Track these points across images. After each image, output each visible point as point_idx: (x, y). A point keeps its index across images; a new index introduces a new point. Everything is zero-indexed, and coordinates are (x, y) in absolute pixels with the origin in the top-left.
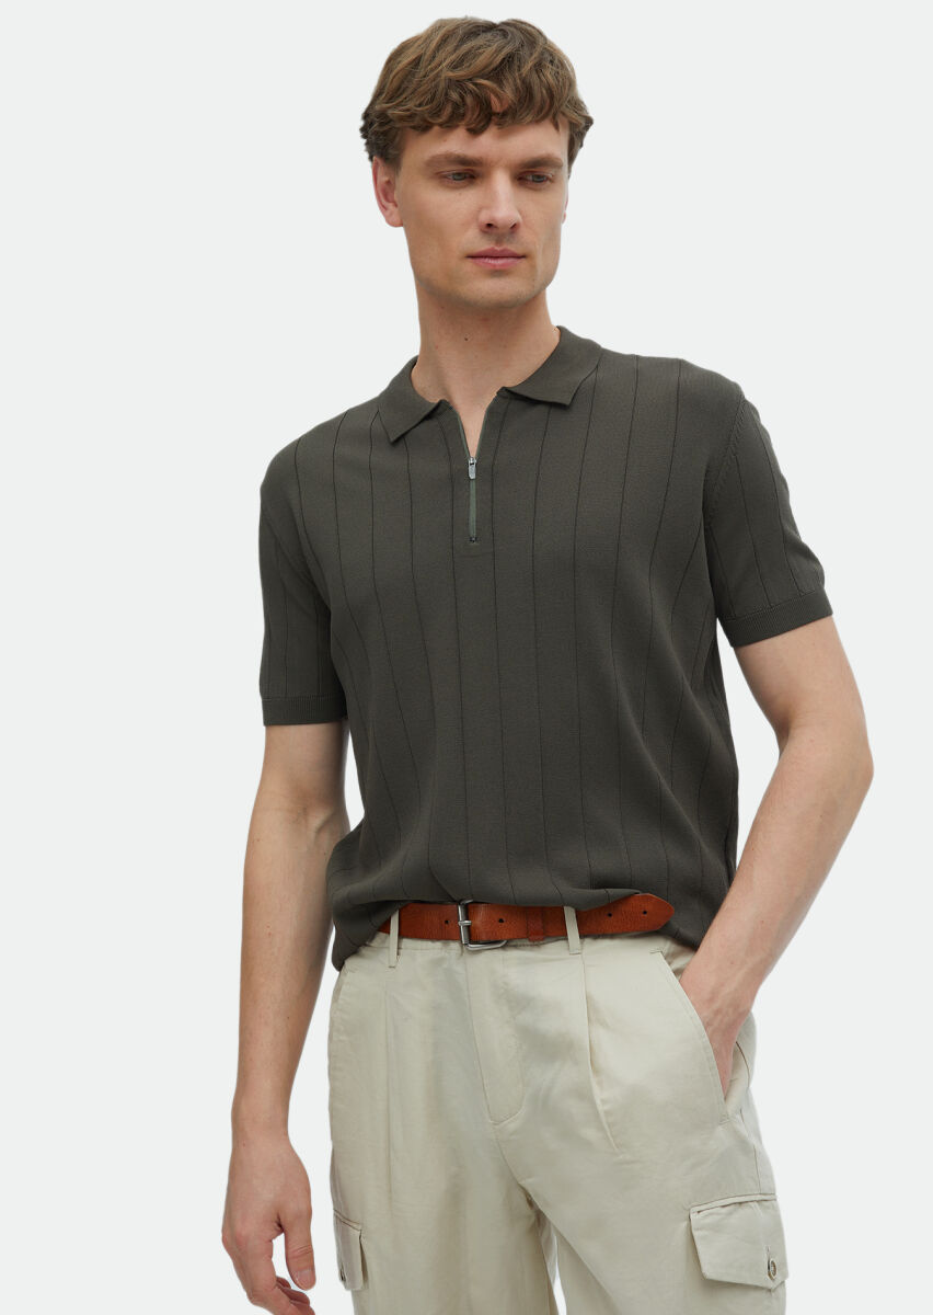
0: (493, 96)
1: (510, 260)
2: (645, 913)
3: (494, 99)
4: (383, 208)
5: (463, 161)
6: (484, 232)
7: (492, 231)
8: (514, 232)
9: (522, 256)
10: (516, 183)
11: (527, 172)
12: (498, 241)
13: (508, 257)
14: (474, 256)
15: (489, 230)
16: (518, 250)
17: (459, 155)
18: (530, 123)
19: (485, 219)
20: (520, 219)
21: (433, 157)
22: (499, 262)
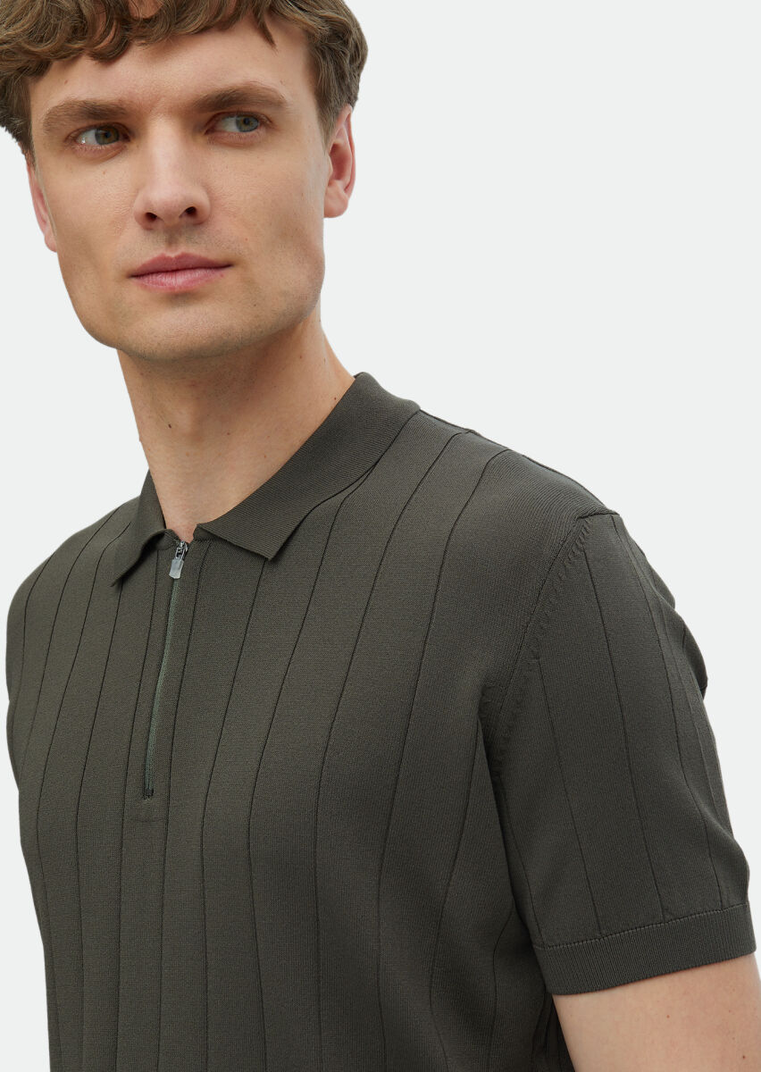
6: (147, 230)
7: (158, 225)
8: (201, 223)
9: (227, 265)
10: (201, 139)
11: (214, 117)
12: (171, 242)
13: (194, 268)
14: (140, 274)
15: (153, 225)
16: (214, 255)
17: (85, 102)
18: (203, 30)
19: (139, 207)
20: (199, 197)
21: (50, 113)
22: (179, 280)
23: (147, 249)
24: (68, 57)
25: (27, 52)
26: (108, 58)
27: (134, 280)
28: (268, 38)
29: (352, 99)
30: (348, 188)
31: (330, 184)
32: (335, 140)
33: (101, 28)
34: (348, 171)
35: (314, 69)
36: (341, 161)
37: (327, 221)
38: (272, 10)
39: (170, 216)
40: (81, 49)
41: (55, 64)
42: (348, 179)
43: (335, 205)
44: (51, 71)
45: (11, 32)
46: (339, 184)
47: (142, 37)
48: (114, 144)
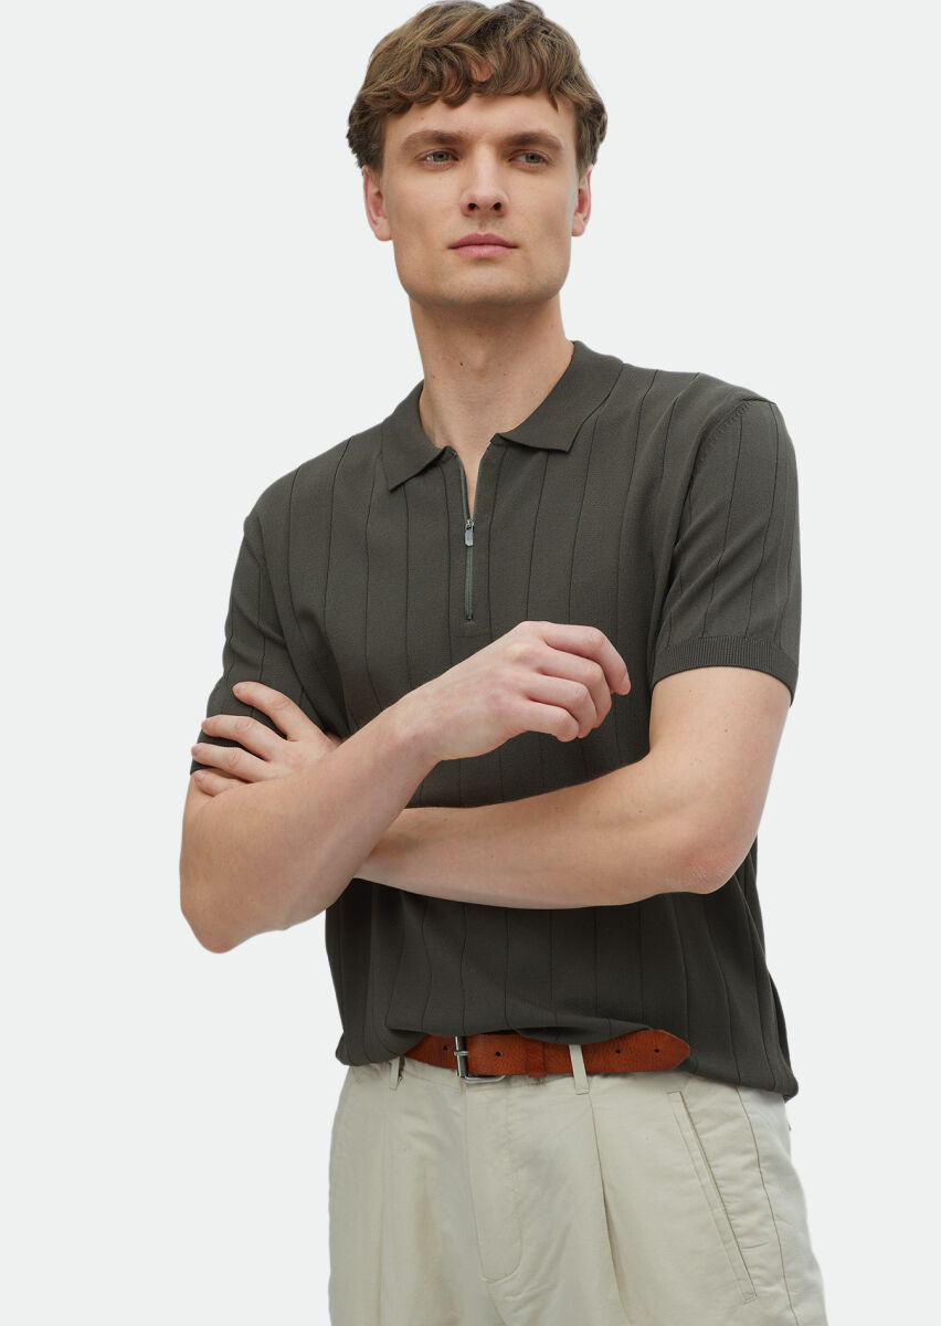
0: (473, 65)
1: (498, 248)
2: (657, 1051)
3: (474, 68)
4: (373, 223)
5: (441, 138)
6: (466, 215)
7: (476, 212)
8: (501, 216)
9: (514, 247)
10: (506, 164)
11: (516, 151)
12: (481, 225)
13: (495, 244)
14: (455, 247)
15: (471, 213)
16: (507, 238)
17: (437, 132)
18: (517, 94)
19: (466, 200)
20: (504, 198)
21: (410, 137)
22: (485, 251)
23: (467, 229)
24: (426, 101)
25: (400, 96)
26: (454, 104)
27: (452, 251)
28: (555, 106)
29: (594, 161)
30: (586, 219)
31: (575, 214)
32: (582, 187)
33: (452, 85)
34: (586, 209)
35: (578, 132)
36: (583, 202)
37: (573, 238)
38: (559, 89)
39: (486, 207)
40: (437, 96)
41: (415, 106)
42: (585, 214)
43: (578, 228)
44: (411, 110)
45: (391, 82)
46: (580, 216)
47: (479, 92)
48: (446, 162)
